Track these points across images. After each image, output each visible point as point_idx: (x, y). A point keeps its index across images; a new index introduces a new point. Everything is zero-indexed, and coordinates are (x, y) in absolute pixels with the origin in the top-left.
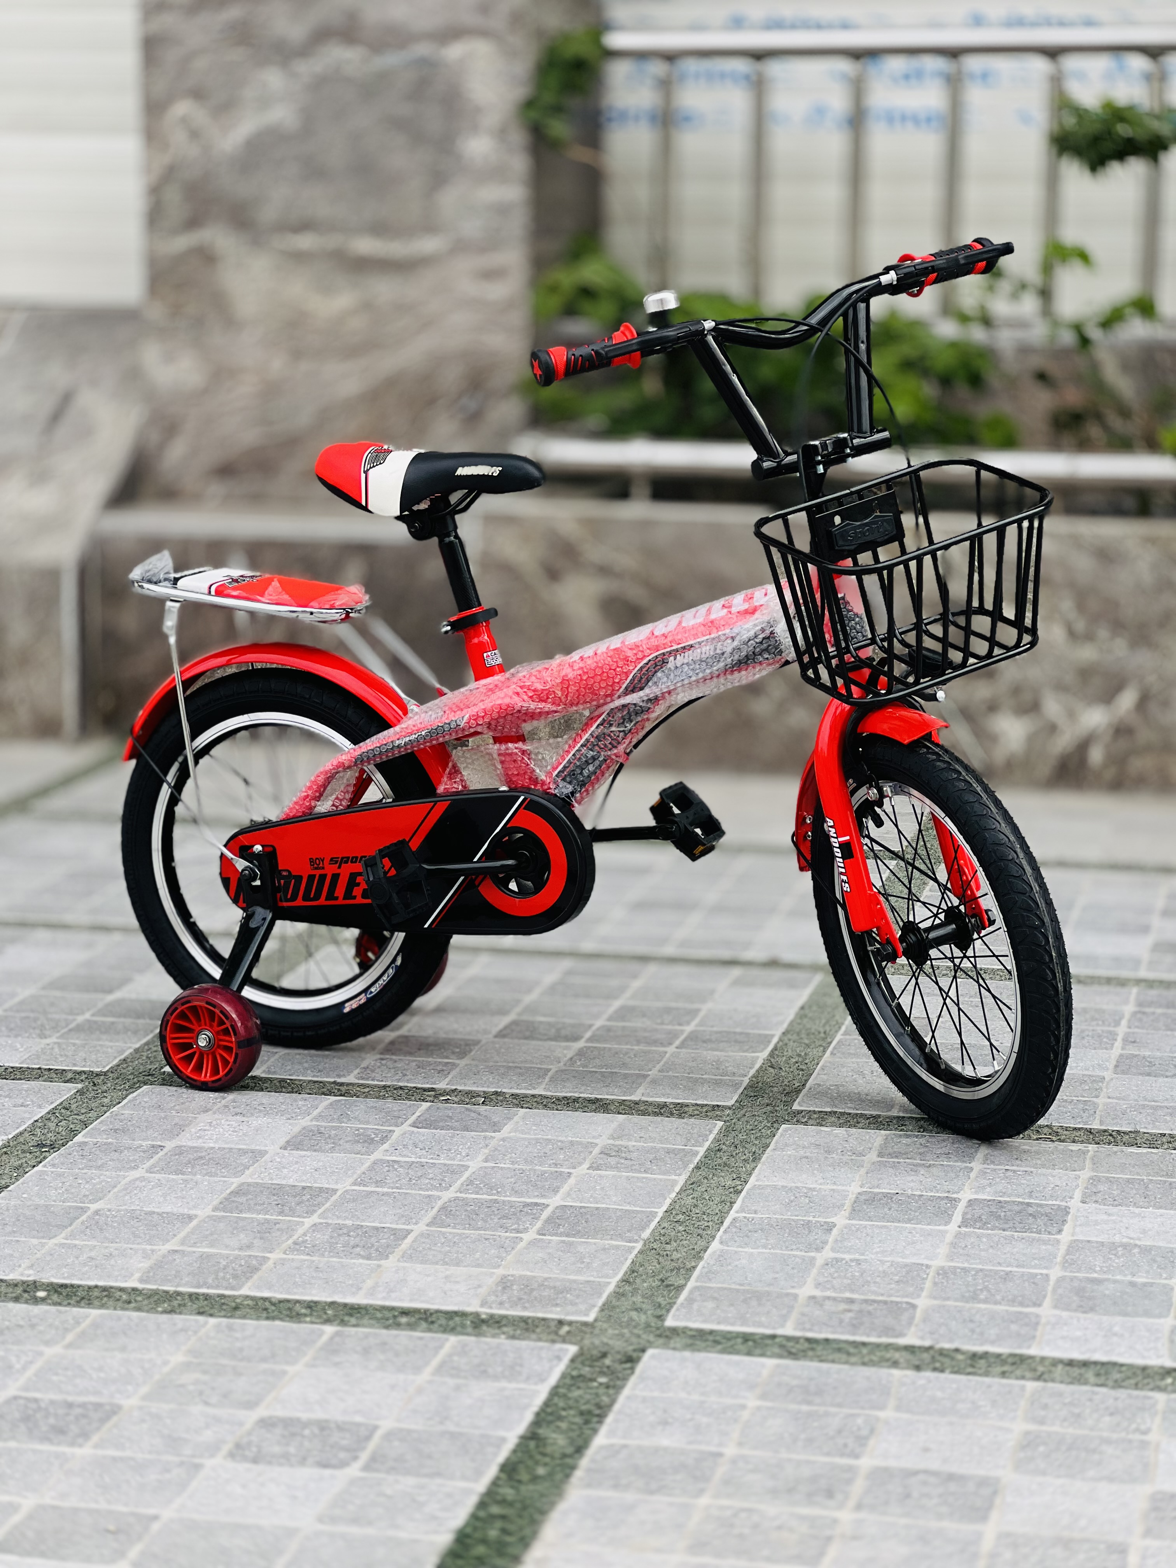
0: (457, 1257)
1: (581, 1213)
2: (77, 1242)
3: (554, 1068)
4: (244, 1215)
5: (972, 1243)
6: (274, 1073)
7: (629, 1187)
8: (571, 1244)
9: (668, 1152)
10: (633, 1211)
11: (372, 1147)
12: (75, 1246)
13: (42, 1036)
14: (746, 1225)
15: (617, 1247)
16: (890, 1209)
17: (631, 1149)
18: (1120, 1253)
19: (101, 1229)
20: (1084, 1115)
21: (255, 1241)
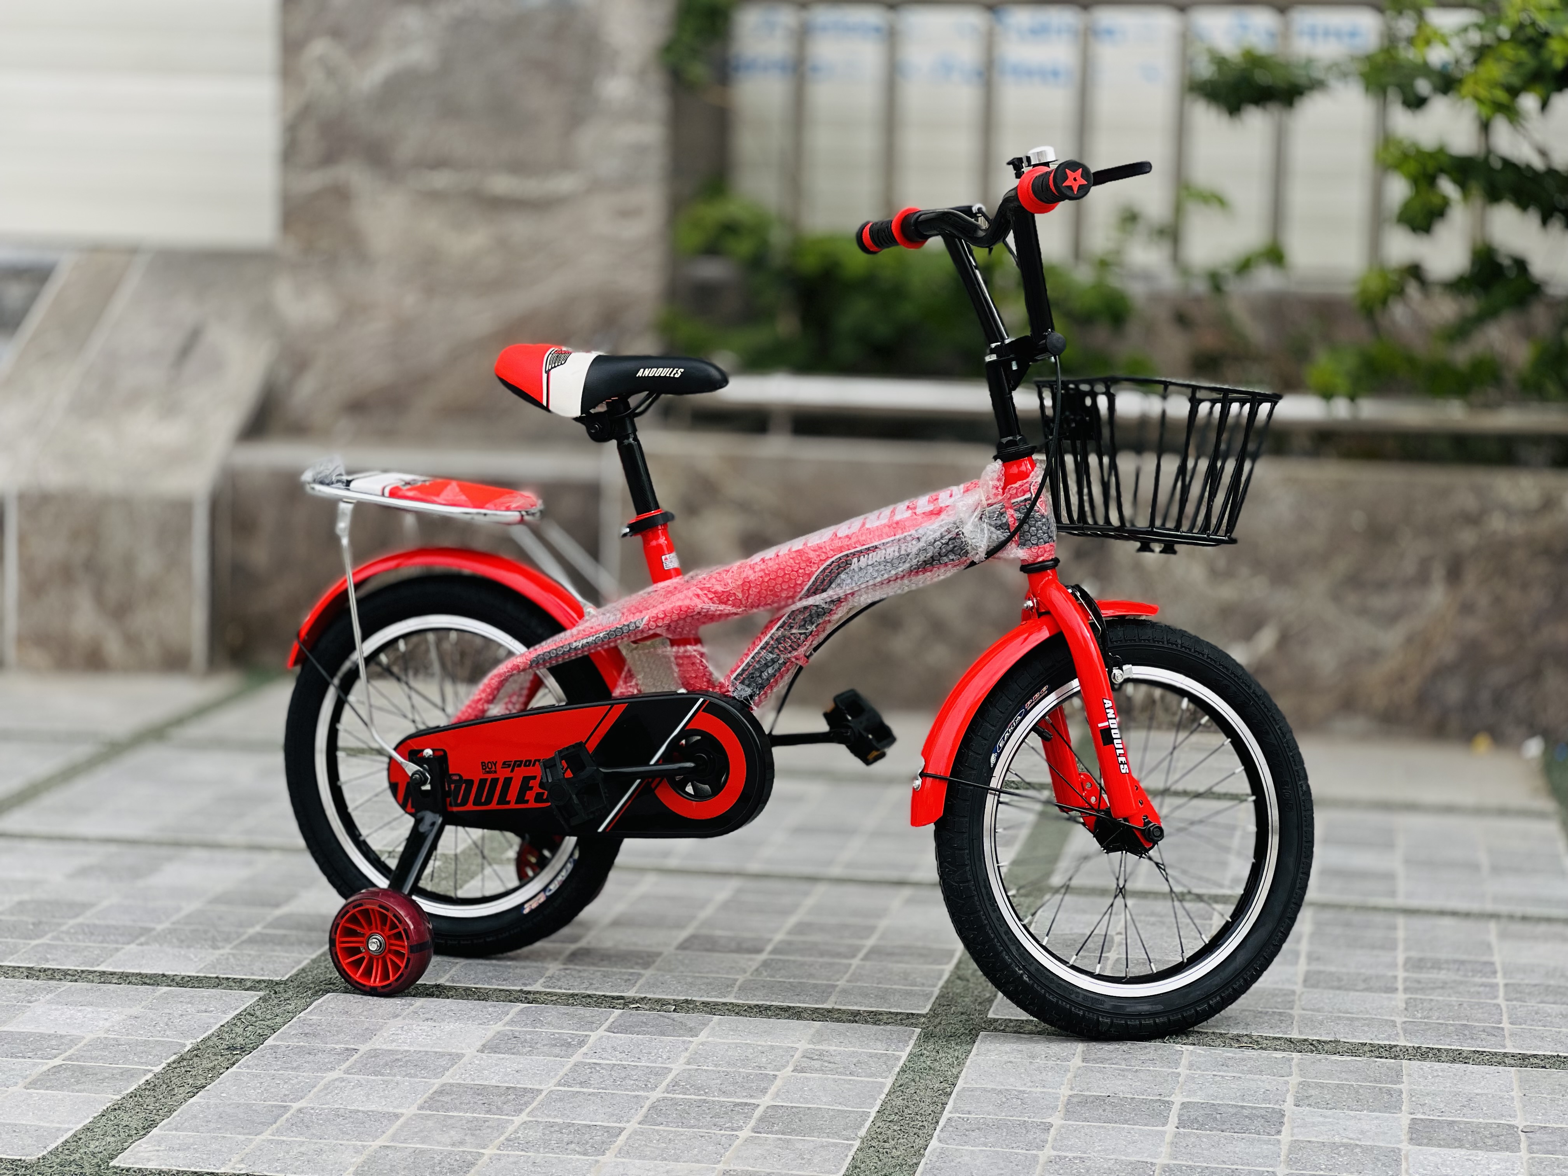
0: (675, 1153)
1: (793, 1112)
2: (284, 1138)
3: (741, 979)
4: (451, 1114)
5: (1193, 1142)
6: (459, 981)
7: (837, 1088)
8: (788, 1141)
9: (871, 1056)
10: (846, 1111)
11: (570, 1050)
12: (284, 1141)
13: (215, 947)
14: (963, 1125)
15: (835, 1145)
16: (1104, 1110)
17: (833, 1053)
18: (1342, 1152)
19: (307, 1127)
20: (1282, 1025)
21: (467, 1138)
